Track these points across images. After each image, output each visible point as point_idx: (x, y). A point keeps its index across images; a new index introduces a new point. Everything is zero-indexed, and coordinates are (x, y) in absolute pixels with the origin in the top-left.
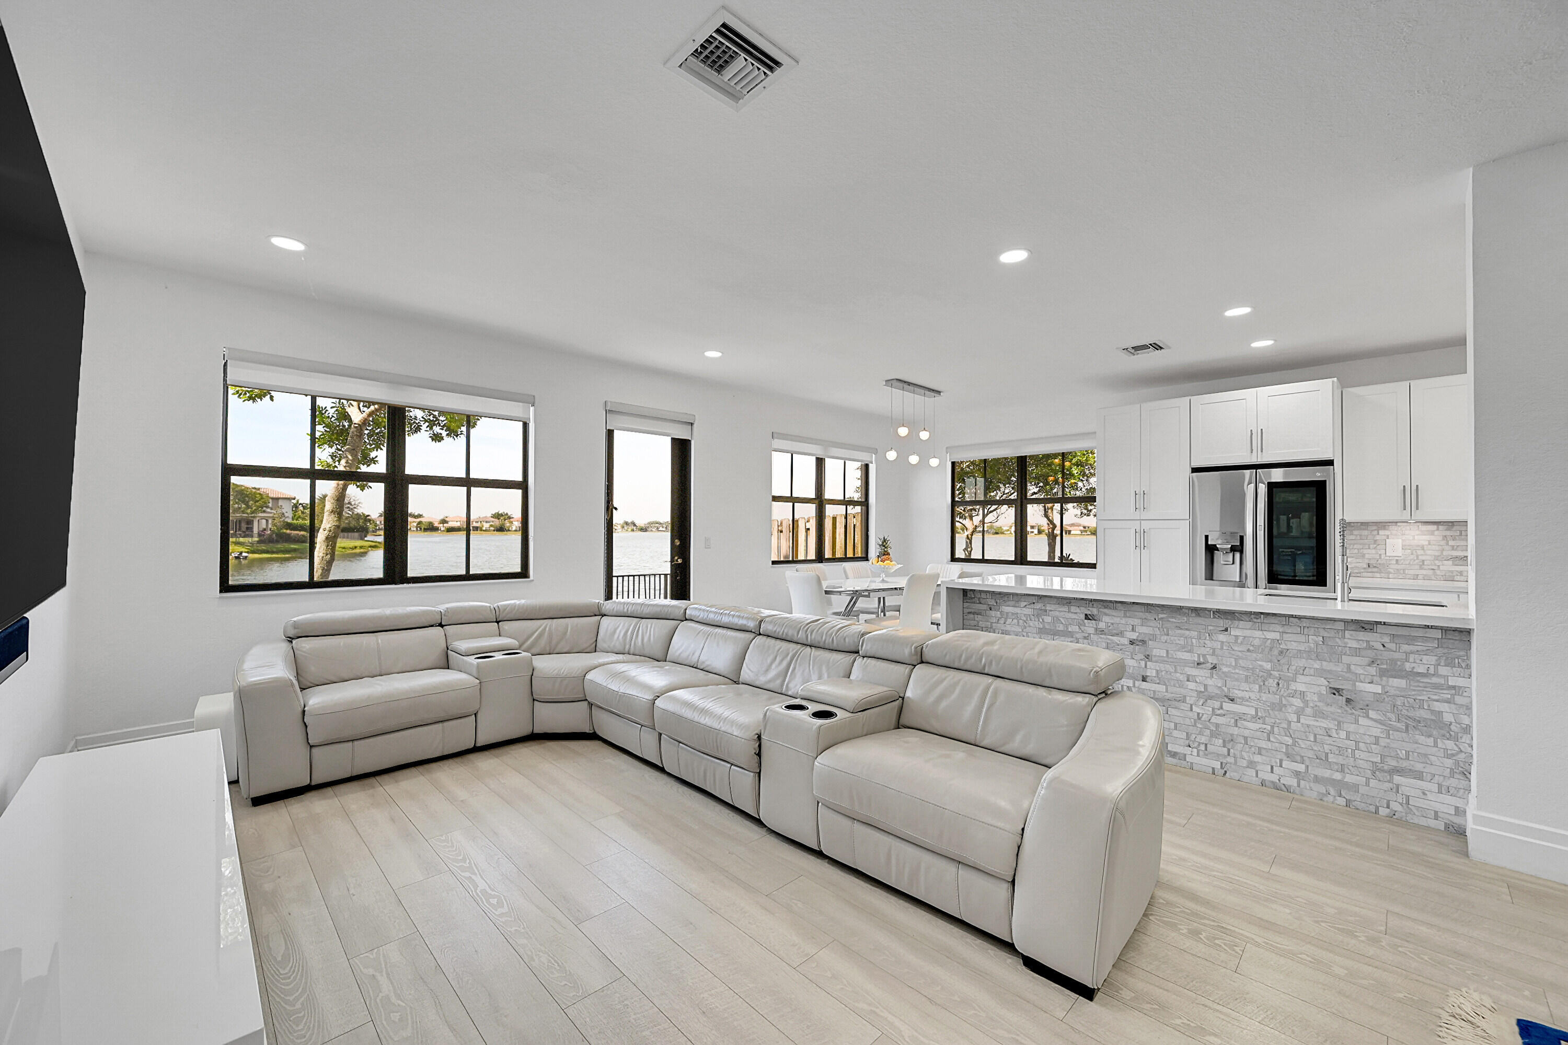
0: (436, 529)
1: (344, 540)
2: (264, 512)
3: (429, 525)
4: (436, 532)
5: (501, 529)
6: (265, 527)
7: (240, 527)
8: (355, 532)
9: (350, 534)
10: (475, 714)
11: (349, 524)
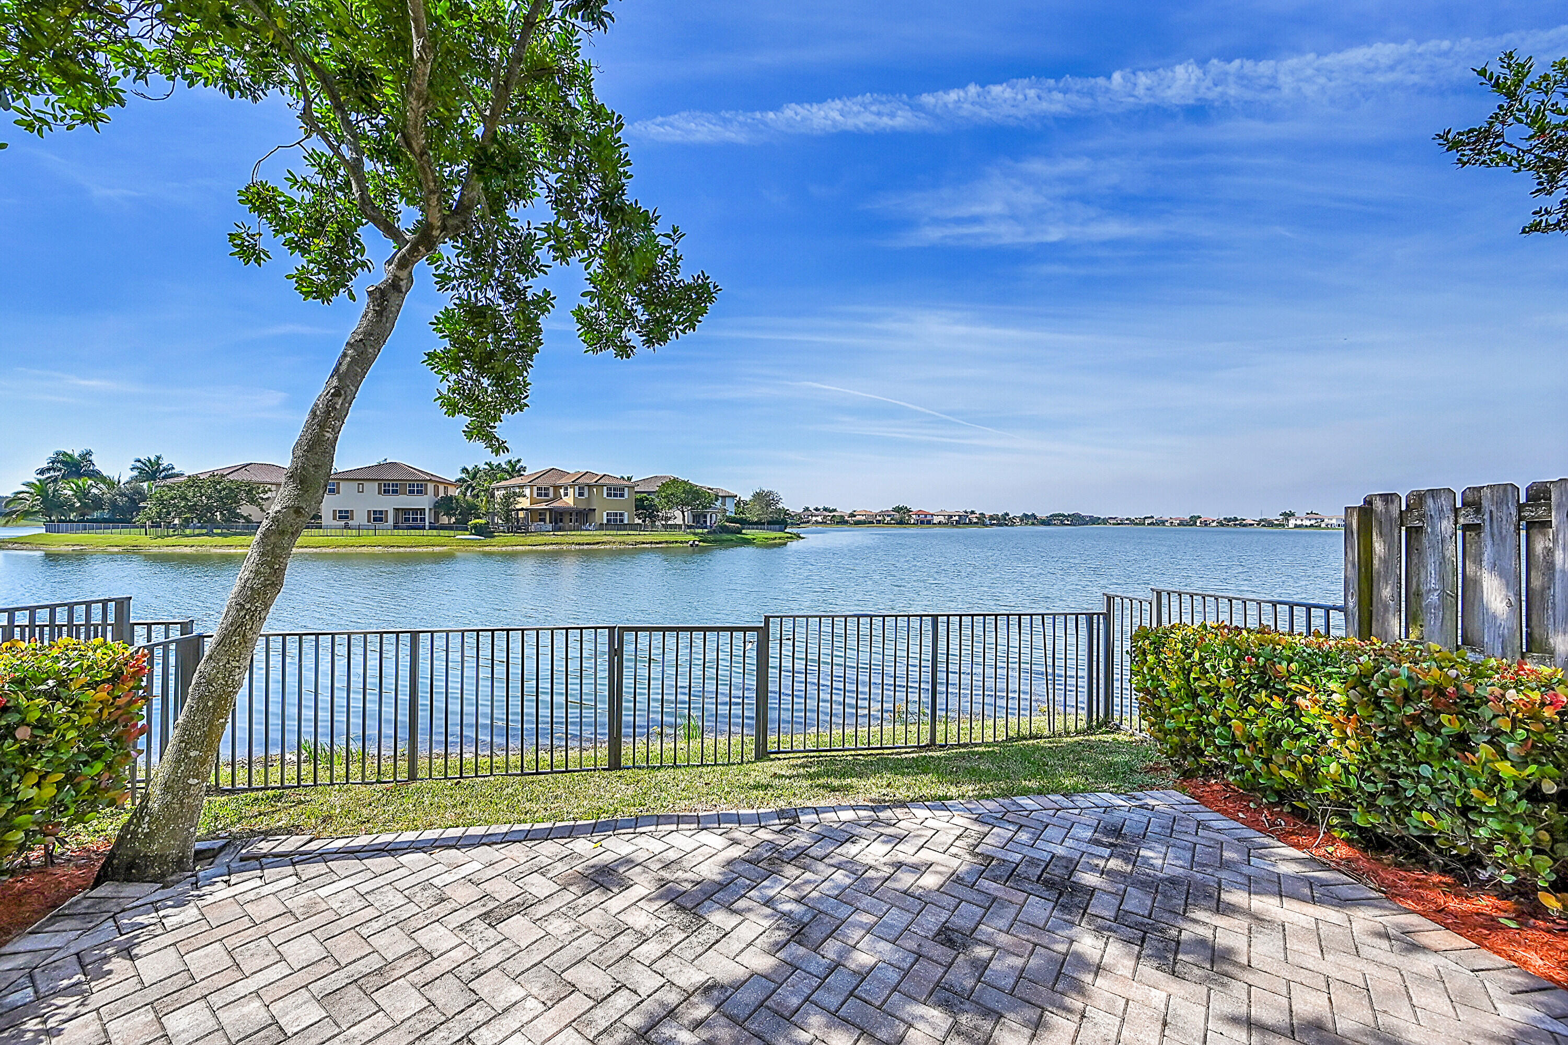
0: (847, 522)
5: (901, 522)
8: (776, 524)
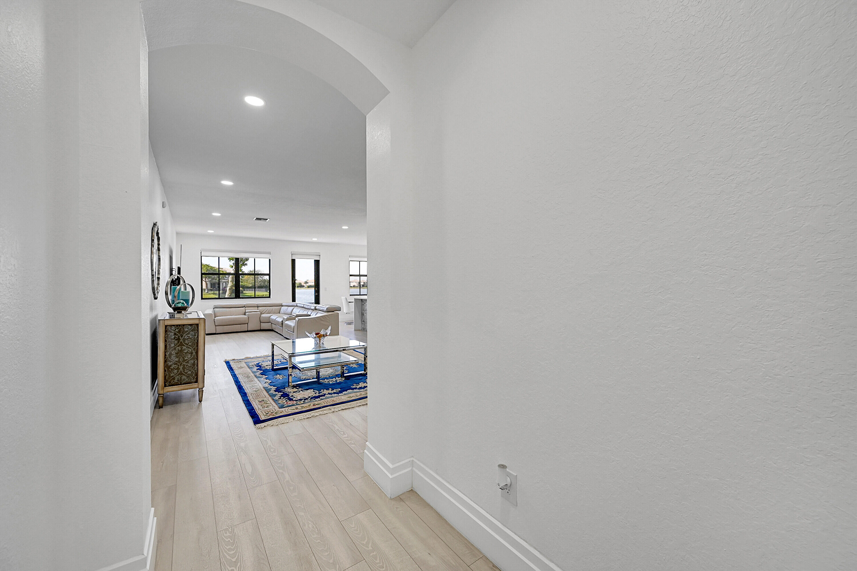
0: (303, 286)
1: (258, 292)
2: (224, 279)
3: (300, 285)
4: (303, 288)
6: (225, 286)
7: (215, 286)
8: (263, 288)
9: (261, 289)
10: (248, 324)
11: (261, 284)
